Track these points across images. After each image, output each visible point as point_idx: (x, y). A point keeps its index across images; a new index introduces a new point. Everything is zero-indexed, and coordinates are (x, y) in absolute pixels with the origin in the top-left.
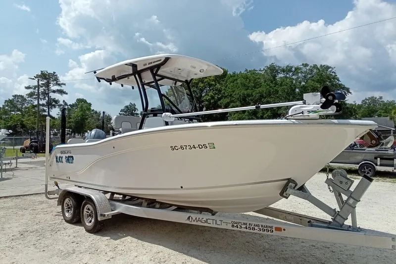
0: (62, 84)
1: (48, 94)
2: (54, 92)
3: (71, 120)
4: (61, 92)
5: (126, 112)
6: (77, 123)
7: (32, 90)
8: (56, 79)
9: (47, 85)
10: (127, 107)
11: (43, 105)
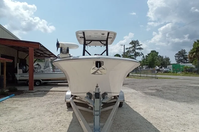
0: (140, 45)
1: (135, 50)
2: (137, 49)
3: (147, 61)
4: (140, 49)
5: (178, 55)
6: (150, 62)
7: (128, 50)
8: (138, 43)
9: (134, 46)
10: (179, 52)
11: (133, 56)
